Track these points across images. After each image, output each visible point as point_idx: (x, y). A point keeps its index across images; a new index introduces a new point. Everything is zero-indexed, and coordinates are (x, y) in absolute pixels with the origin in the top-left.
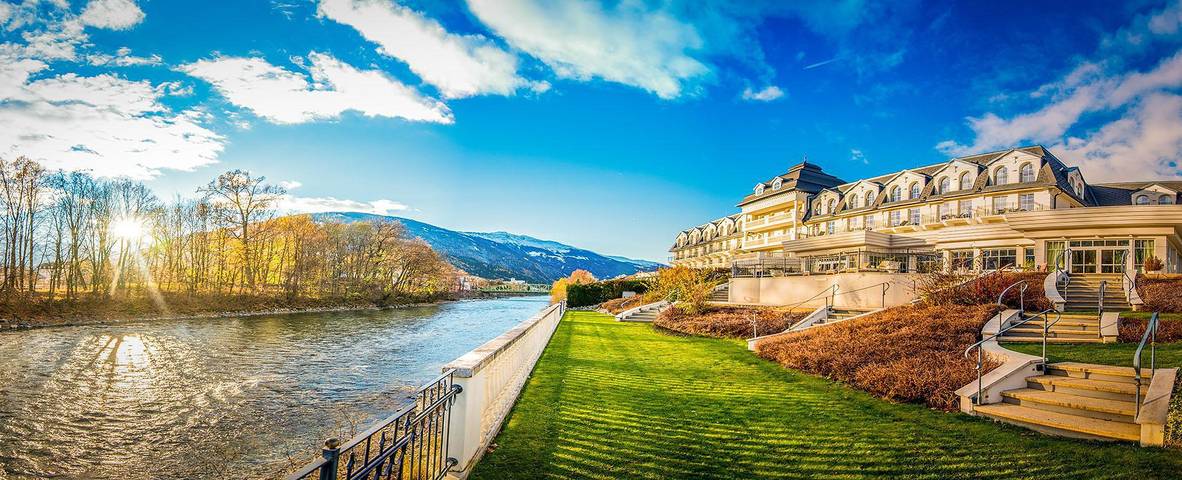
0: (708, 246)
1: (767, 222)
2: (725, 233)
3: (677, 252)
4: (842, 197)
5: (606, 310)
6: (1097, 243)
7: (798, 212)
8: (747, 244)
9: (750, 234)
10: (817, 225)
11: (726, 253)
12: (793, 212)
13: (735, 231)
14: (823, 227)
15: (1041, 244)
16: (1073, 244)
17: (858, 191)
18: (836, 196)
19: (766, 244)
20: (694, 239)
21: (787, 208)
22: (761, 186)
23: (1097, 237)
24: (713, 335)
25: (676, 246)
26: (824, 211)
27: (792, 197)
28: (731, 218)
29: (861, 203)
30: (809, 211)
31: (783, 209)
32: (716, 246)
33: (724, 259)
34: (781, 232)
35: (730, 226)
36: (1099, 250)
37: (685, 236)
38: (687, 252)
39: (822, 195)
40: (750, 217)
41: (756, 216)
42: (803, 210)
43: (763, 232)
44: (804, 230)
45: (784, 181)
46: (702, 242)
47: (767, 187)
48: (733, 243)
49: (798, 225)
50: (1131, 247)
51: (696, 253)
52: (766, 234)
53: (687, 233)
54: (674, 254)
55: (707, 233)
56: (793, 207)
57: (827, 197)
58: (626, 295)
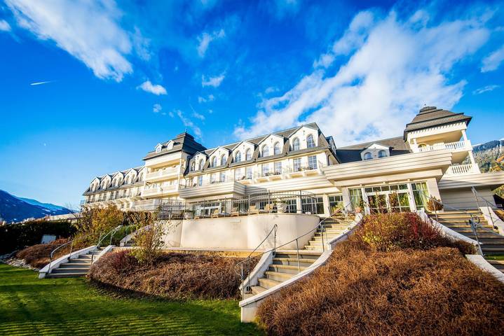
0: (115, 192)
1: (161, 174)
2: (129, 182)
3: (89, 196)
4: (208, 158)
5: (23, 262)
6: (385, 189)
7: (182, 168)
8: (145, 191)
9: (148, 183)
10: (192, 178)
11: (128, 199)
12: (178, 167)
13: (137, 181)
14: (195, 180)
15: (346, 191)
16: (368, 190)
17: (216, 154)
18: (204, 157)
19: (159, 193)
20: (105, 185)
21: (174, 164)
22: (160, 146)
23: (384, 184)
24: (173, 295)
25: (89, 191)
26: (197, 168)
27: (179, 155)
28: (136, 170)
29: (219, 164)
30: (188, 167)
31: (171, 165)
32: (121, 192)
33: (125, 204)
34: (169, 182)
35: (134, 175)
36: (387, 193)
37: (98, 181)
38: (97, 196)
39: (196, 156)
40: (149, 169)
41: (154, 169)
42: (185, 166)
43: (155, 182)
44: (183, 182)
45: (175, 144)
46: (111, 187)
47: (163, 147)
48: (134, 191)
49: (181, 178)
50: (409, 190)
51: (105, 197)
52: (158, 184)
53: (100, 179)
54: (86, 198)
55: (116, 180)
56: (178, 164)
57: (200, 157)
58: (48, 239)
